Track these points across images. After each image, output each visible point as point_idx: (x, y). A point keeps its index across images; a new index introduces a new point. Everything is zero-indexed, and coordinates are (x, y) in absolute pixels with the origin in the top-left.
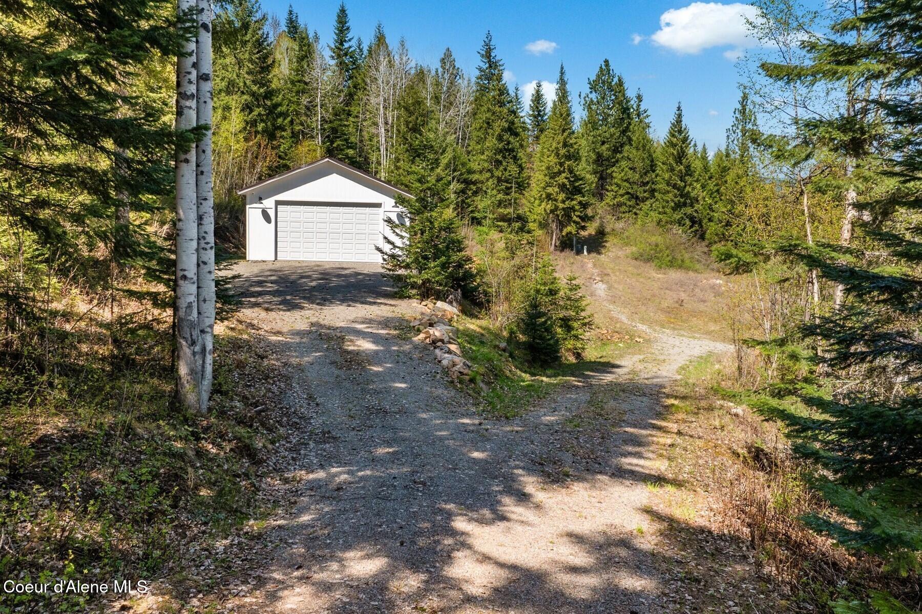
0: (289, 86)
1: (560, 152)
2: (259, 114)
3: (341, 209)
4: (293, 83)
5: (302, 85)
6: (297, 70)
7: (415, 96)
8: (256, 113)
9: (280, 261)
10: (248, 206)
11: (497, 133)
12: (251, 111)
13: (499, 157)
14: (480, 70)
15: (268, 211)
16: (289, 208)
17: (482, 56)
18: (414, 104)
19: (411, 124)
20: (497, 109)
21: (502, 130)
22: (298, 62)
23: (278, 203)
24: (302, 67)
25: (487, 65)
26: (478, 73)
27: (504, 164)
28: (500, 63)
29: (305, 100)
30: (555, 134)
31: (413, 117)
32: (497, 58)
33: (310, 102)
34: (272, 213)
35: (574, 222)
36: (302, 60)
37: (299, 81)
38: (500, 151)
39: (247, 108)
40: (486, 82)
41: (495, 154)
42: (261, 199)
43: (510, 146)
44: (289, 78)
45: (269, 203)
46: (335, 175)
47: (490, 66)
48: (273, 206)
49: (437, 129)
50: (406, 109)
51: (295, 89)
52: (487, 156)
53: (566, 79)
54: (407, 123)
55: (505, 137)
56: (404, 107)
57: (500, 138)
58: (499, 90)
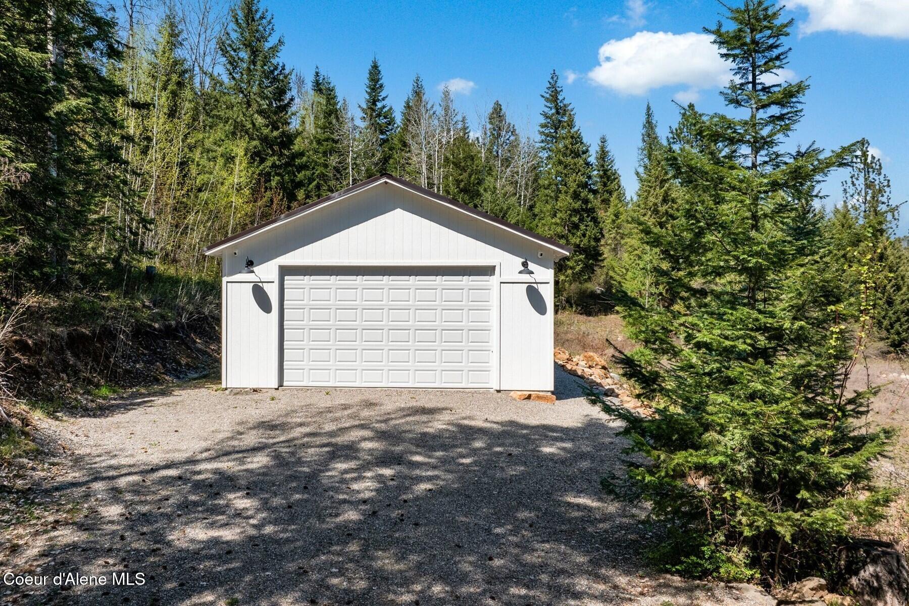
0: (315, 144)
1: (660, 209)
2: (274, 166)
3: (412, 280)
4: (319, 142)
5: (330, 143)
6: (324, 128)
7: (467, 149)
8: (268, 163)
9: (290, 388)
10: (225, 280)
11: (572, 190)
12: (262, 161)
13: (575, 219)
14: (546, 116)
15: (266, 287)
16: (307, 280)
17: (547, 100)
18: (465, 159)
19: (463, 184)
20: (569, 160)
21: (579, 186)
22: (325, 117)
23: (285, 271)
24: (330, 123)
25: (554, 111)
26: (542, 120)
27: (582, 227)
28: (569, 108)
29: (333, 160)
30: (651, 187)
31: (465, 175)
32: (566, 102)
33: (340, 163)
34: (272, 292)
35: (682, 299)
36: (330, 115)
37: (327, 140)
38: (575, 211)
39: (256, 156)
40: (553, 131)
41: (571, 215)
42: (250, 263)
43: (589, 206)
44: (315, 137)
45: (267, 272)
46: (399, 211)
47: (558, 113)
48: (274, 276)
49: (495, 188)
50: (457, 165)
51: (321, 149)
52: (560, 218)
53: (654, 122)
54: (458, 182)
55: (582, 195)
56: (453, 163)
57: (576, 196)
58: (572, 137)
